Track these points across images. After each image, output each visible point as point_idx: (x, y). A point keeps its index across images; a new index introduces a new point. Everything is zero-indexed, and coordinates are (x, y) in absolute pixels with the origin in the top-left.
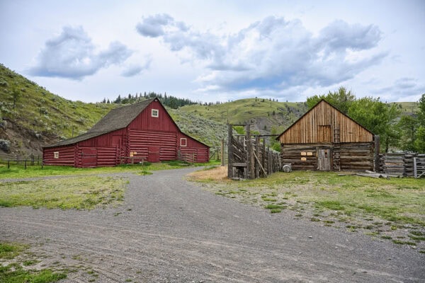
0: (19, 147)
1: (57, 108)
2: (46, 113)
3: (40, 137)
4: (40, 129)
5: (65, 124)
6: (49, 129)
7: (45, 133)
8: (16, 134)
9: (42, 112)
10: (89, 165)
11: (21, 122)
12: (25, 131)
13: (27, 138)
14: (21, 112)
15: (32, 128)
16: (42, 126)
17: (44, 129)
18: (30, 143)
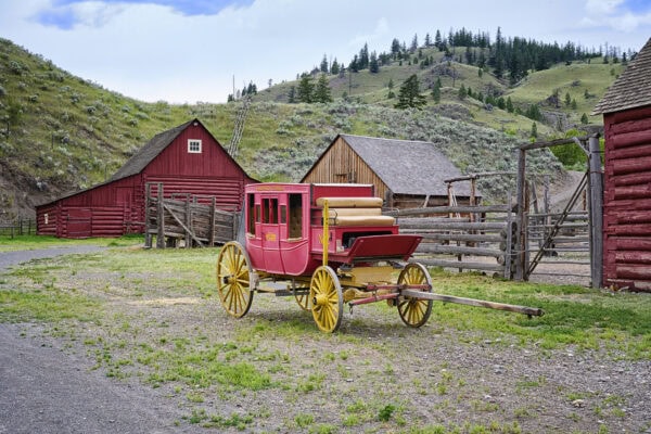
0: (9, 206)
1: (91, 129)
2: (66, 141)
3: (44, 187)
4: (48, 174)
5: (96, 160)
6: (61, 172)
7: (53, 180)
8: (7, 183)
9: (59, 140)
10: (81, 235)
11: (16, 163)
12: (20, 177)
13: (24, 190)
14: (19, 143)
15: (32, 172)
16: (50, 166)
17: (52, 174)
18: (27, 198)
